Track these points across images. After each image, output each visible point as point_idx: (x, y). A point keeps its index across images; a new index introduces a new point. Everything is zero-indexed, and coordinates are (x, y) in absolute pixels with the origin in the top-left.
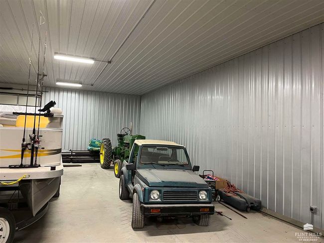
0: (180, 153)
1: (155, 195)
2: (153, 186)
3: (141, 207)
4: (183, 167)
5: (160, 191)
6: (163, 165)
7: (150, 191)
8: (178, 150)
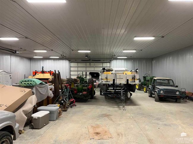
0: (171, 81)
1: (162, 92)
2: (161, 90)
3: (158, 95)
4: (171, 86)
5: (163, 91)
6: (164, 85)
7: (160, 91)
8: (170, 81)
